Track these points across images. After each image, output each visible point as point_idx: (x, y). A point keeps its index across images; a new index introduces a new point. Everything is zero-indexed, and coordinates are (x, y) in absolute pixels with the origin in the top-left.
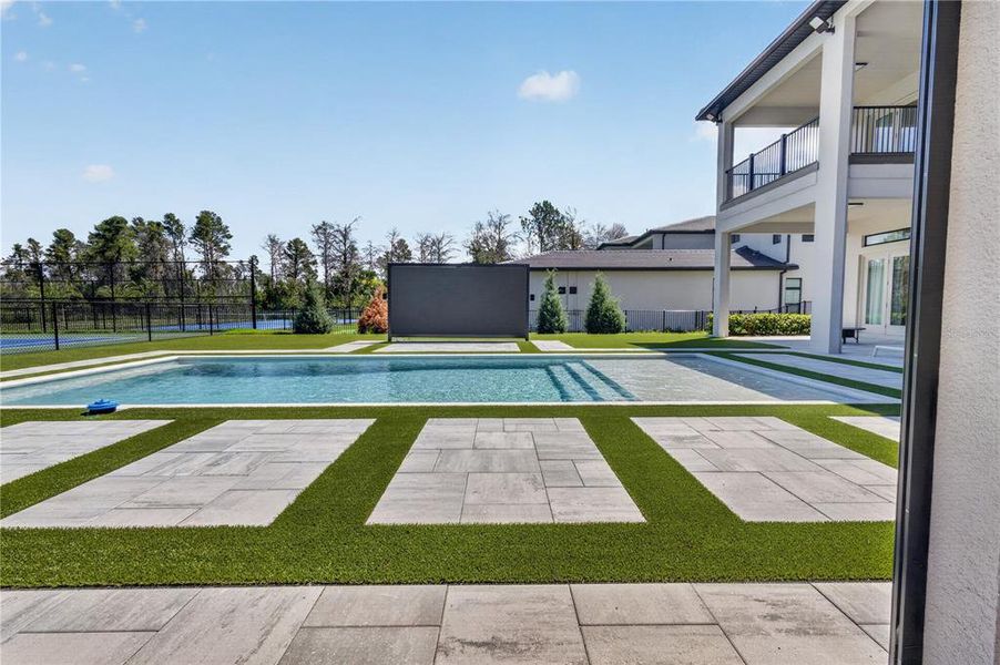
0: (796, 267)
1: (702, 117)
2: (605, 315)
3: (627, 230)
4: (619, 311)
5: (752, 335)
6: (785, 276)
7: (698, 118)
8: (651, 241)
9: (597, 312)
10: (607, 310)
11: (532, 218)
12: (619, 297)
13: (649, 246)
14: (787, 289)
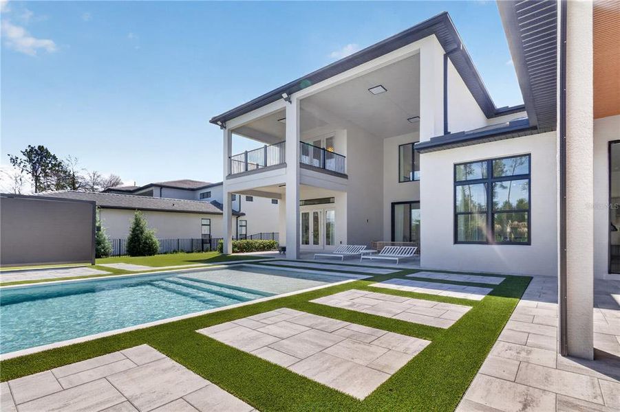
0: (244, 214)
1: (214, 121)
2: (145, 243)
3: (122, 181)
4: (155, 239)
5: (242, 251)
6: (239, 219)
7: (211, 122)
8: (152, 191)
9: (139, 240)
10: (147, 238)
11: (26, 158)
12: (155, 230)
13: (151, 194)
14: (241, 226)
